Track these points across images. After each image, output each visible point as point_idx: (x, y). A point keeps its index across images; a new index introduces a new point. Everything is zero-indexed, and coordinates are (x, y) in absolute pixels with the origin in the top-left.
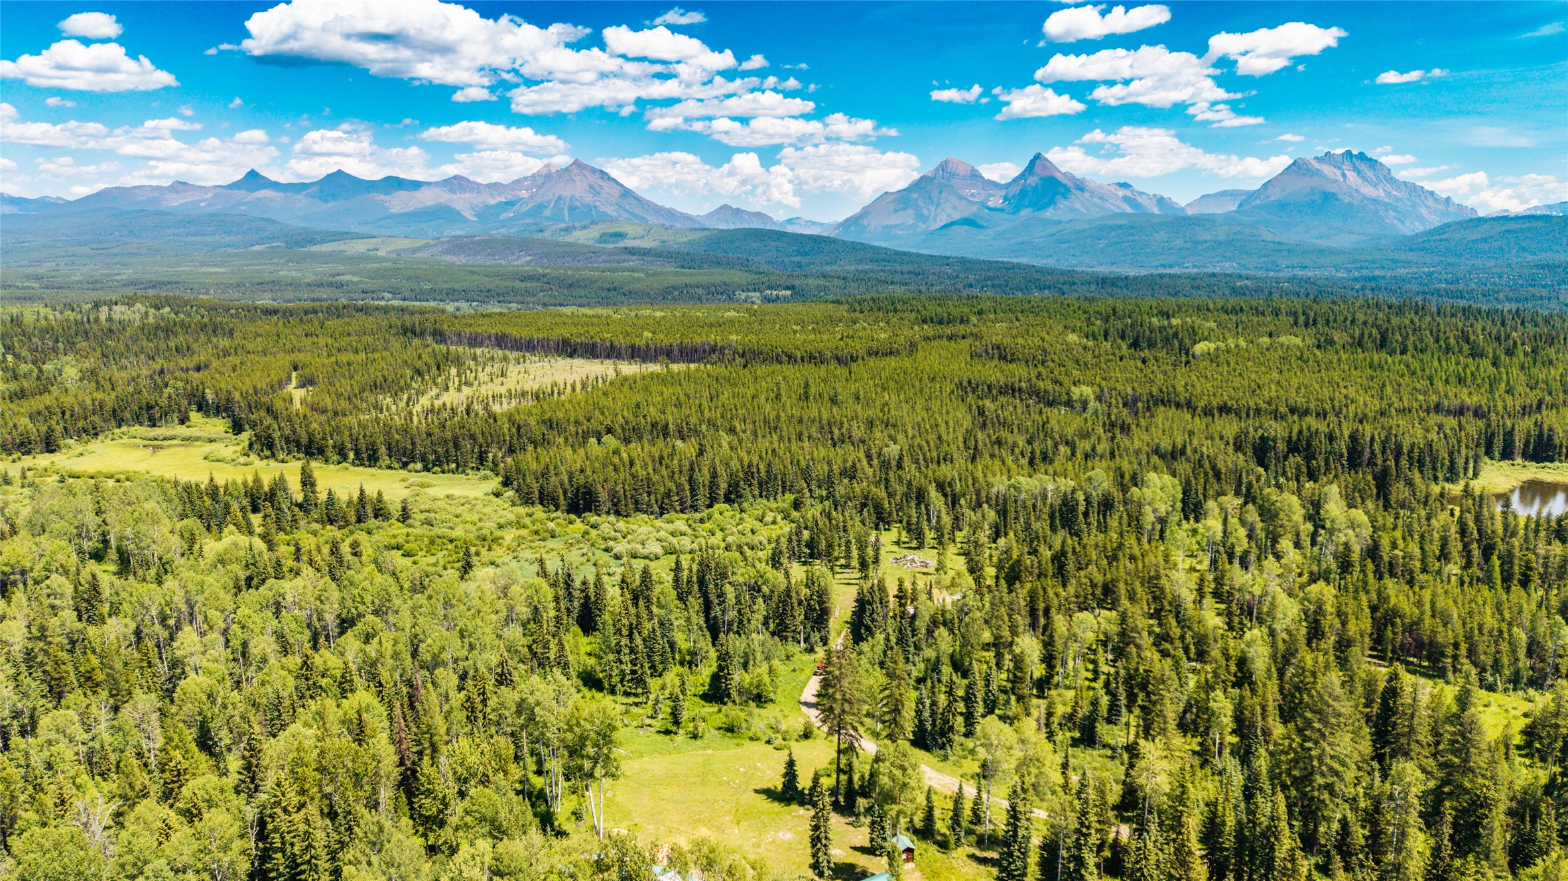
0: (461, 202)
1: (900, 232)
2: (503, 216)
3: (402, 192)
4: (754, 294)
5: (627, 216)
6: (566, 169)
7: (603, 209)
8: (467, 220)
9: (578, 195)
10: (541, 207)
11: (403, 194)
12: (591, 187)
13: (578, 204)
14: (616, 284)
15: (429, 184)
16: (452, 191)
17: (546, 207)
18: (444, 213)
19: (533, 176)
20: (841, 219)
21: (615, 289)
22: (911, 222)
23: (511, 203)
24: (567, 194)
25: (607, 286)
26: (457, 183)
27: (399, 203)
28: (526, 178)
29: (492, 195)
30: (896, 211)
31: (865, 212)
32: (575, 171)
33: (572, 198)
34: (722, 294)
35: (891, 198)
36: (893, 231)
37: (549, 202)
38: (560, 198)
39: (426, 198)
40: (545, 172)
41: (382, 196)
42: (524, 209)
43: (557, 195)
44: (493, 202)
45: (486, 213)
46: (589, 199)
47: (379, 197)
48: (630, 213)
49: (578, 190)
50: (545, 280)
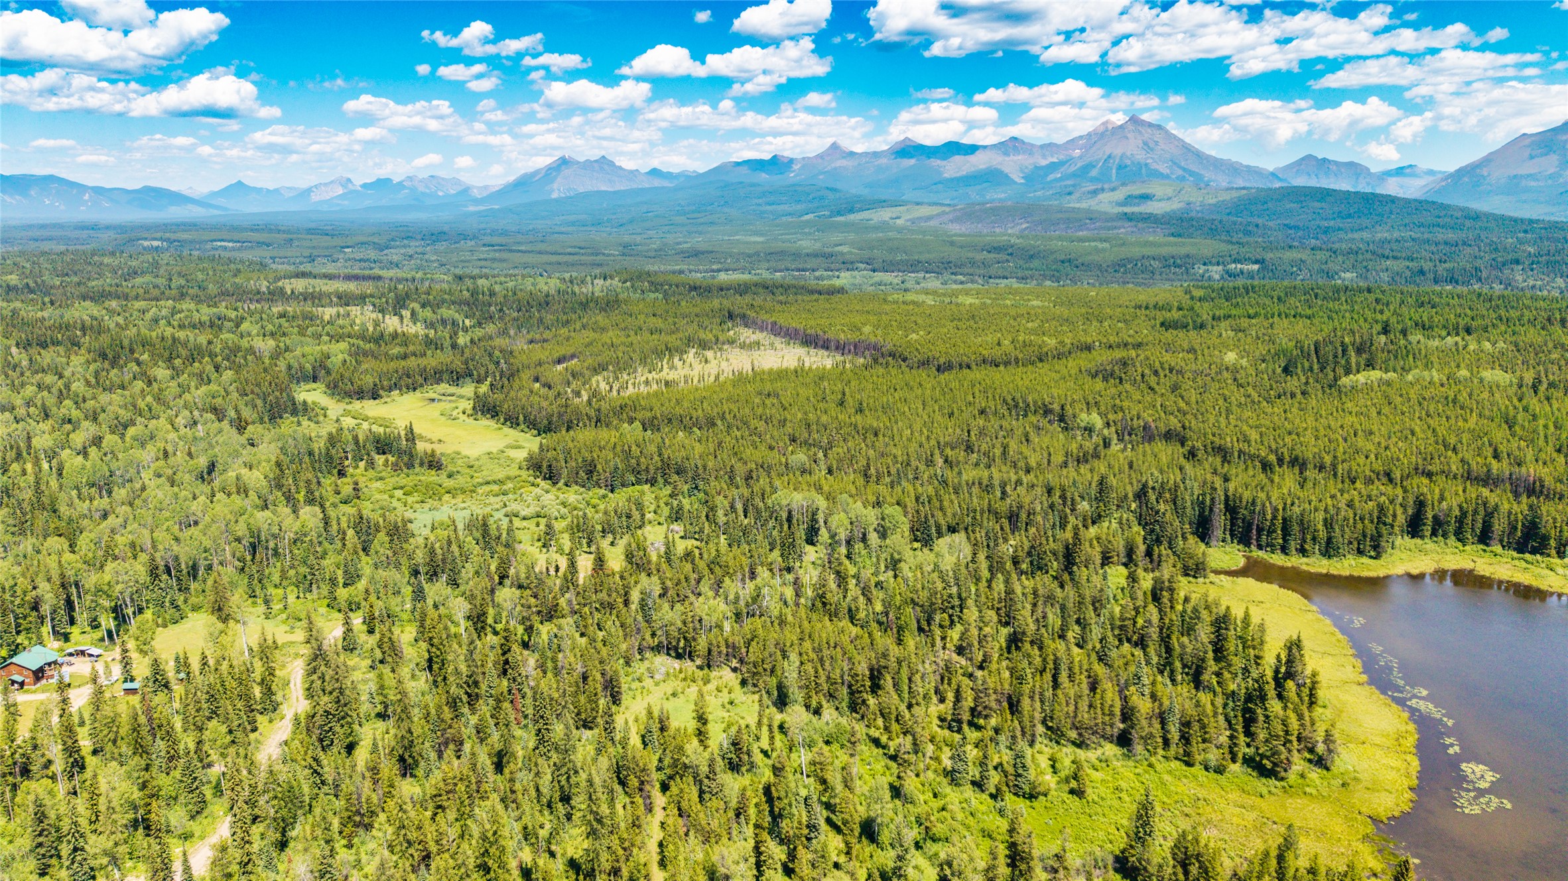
0: (1012, 166)
1: (1533, 184)
2: (1051, 177)
3: (957, 157)
4: (1215, 268)
5: (1180, 172)
6: (1121, 127)
7: (1154, 166)
8: (1016, 183)
9: (1129, 153)
10: (1090, 166)
11: (958, 158)
12: (1146, 143)
13: (1128, 162)
14: (1073, 256)
15: (985, 147)
16: (1006, 154)
17: (1094, 166)
18: (993, 176)
19: (1089, 134)
20: (1452, 168)
21: (1069, 261)
22: (1551, 171)
23: (1061, 163)
24: (1118, 152)
25: (1063, 257)
26: (1013, 145)
27: (955, 167)
28: (1081, 137)
29: (1044, 157)
30: (1532, 157)
31: (1487, 160)
32: (1131, 127)
33: (1123, 156)
34: (1180, 266)
35: (1527, 142)
36: (1524, 183)
37: (1098, 161)
38: (1109, 157)
39: (979, 162)
40: (1102, 129)
41: (939, 162)
42: (1073, 169)
43: (1108, 153)
44: (1044, 163)
45: (1035, 176)
46: (1140, 156)
47: (936, 162)
48: (1184, 169)
49: (1131, 148)
50: (1010, 251)
